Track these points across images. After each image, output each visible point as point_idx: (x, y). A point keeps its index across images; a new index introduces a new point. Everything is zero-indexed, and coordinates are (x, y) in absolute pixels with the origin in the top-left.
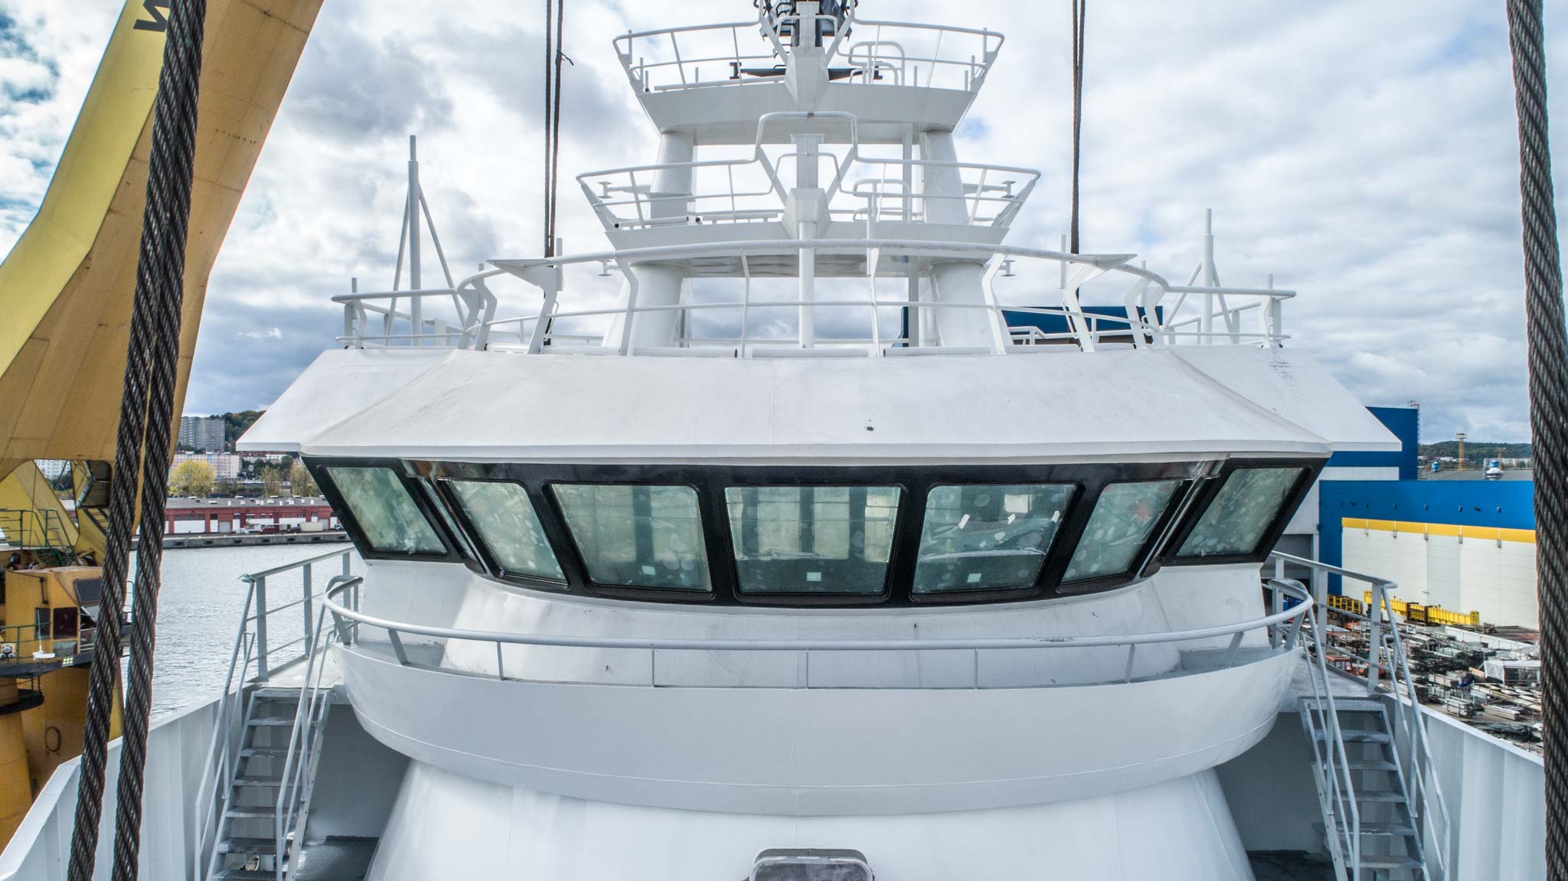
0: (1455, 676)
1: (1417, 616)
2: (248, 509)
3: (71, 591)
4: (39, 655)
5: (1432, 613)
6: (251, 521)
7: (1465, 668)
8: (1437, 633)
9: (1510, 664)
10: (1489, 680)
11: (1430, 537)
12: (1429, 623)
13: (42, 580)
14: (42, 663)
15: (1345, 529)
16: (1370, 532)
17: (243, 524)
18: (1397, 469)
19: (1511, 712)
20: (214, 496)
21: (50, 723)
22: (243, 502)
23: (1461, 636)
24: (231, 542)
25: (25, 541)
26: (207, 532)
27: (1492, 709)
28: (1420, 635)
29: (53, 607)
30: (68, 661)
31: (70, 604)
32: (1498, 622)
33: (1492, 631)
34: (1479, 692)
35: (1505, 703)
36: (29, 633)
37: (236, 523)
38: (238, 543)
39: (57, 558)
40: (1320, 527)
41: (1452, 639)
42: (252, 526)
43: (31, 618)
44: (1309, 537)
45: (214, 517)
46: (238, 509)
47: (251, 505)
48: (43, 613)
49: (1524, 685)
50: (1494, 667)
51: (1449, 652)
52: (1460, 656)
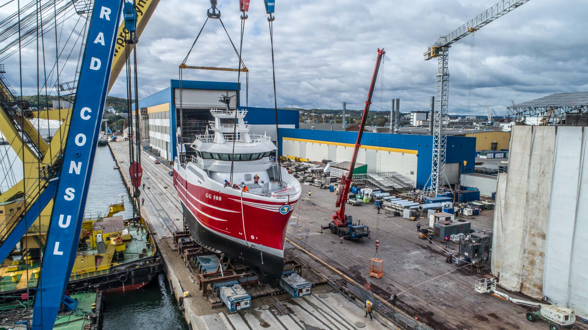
0: (303, 172)
1: (298, 160)
5: (300, 159)
7: (305, 170)
8: (301, 163)
9: (312, 169)
10: (309, 172)
11: (300, 142)
12: (300, 162)
15: (283, 140)
16: (288, 141)
18: (294, 125)
19: (311, 178)
23: (305, 164)
27: (308, 178)
28: (297, 164)
32: (312, 160)
33: (311, 162)
34: (306, 175)
35: (311, 177)
40: (278, 139)
41: (303, 165)
49: (315, 173)
50: (309, 170)
51: (302, 167)
52: (304, 168)
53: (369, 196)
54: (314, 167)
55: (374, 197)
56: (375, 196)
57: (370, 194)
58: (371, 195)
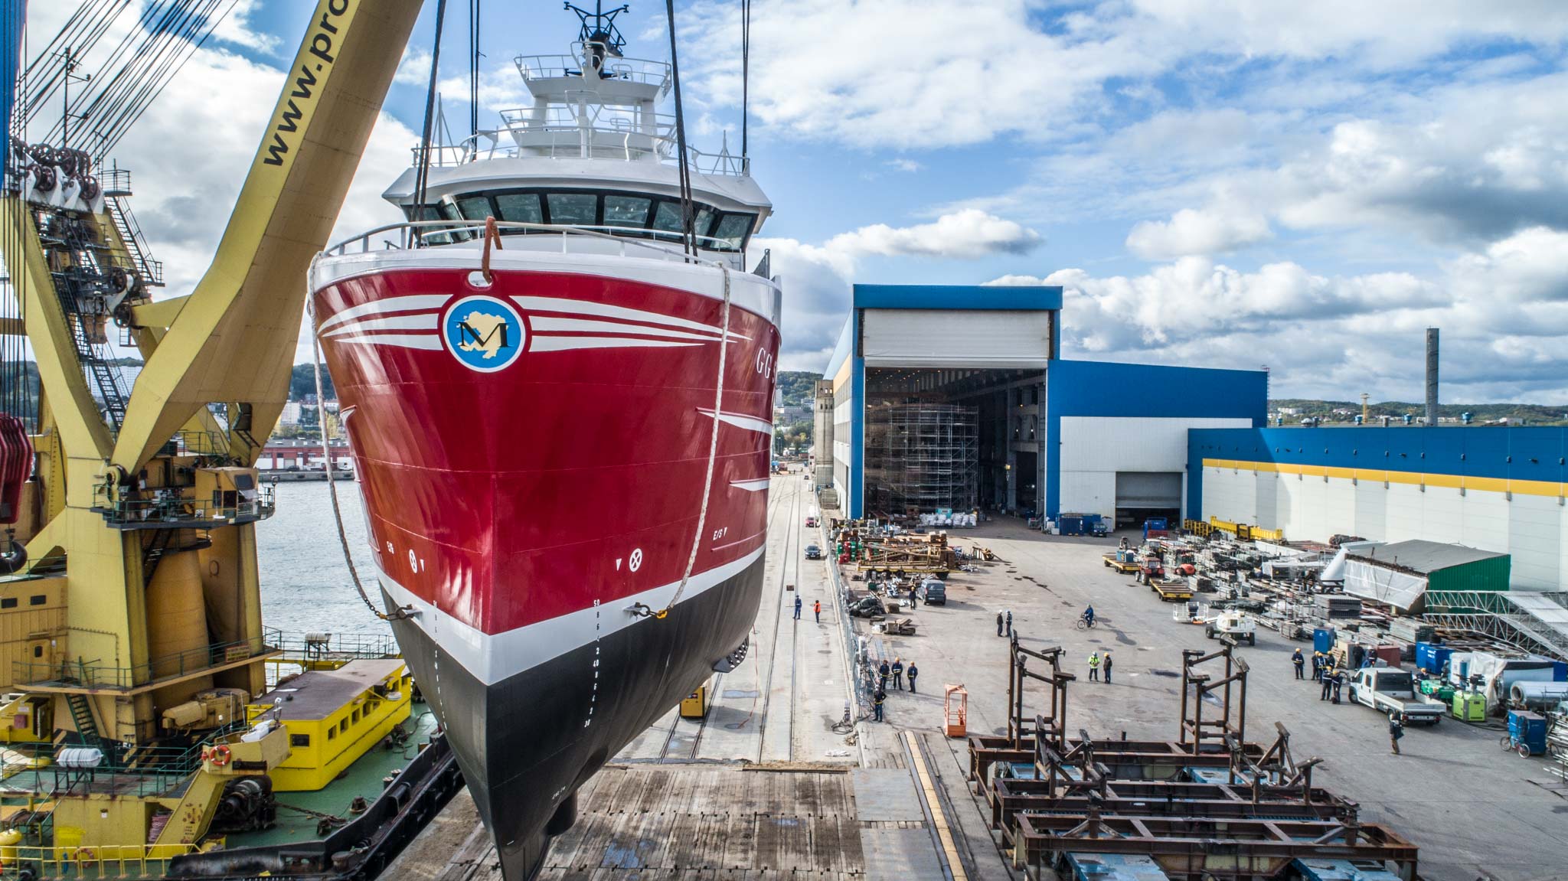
0: (1241, 574)
2: (310, 449)
3: (233, 480)
4: (216, 517)
5: (1253, 532)
6: (313, 460)
7: (1250, 568)
8: (1247, 545)
9: (1280, 565)
10: (1263, 576)
11: (1259, 473)
12: (1247, 538)
13: (217, 475)
14: (217, 521)
15: (1205, 468)
16: (1221, 469)
17: (306, 462)
18: (1251, 420)
19: (1265, 596)
20: (280, 438)
21: (213, 558)
22: (305, 443)
23: (1261, 546)
24: (295, 477)
25: (203, 448)
26: (274, 469)
27: (1253, 595)
29: (223, 490)
30: (232, 521)
31: (232, 489)
32: (1296, 537)
33: (1285, 543)
34: (1250, 583)
35: (1265, 591)
36: (210, 504)
37: (300, 462)
38: (301, 479)
39: (221, 461)
40: (1188, 467)
41: (1254, 549)
42: (314, 464)
43: (211, 497)
44: (1180, 474)
45: (280, 455)
46: (302, 449)
47: (313, 445)
48: (217, 493)
49: (1287, 580)
50: (1270, 568)
51: (1244, 558)
52: (1251, 559)
53: (1487, 690)
54: (1292, 559)
55: (1513, 698)
56: (1518, 692)
57: (1489, 678)
58: (1496, 685)
